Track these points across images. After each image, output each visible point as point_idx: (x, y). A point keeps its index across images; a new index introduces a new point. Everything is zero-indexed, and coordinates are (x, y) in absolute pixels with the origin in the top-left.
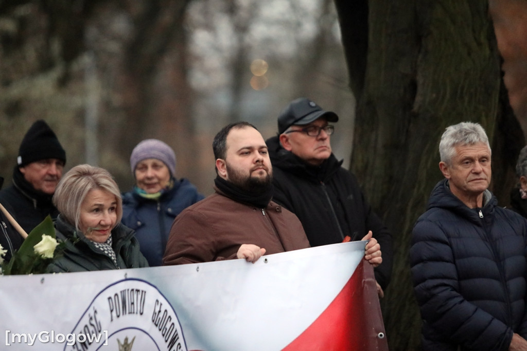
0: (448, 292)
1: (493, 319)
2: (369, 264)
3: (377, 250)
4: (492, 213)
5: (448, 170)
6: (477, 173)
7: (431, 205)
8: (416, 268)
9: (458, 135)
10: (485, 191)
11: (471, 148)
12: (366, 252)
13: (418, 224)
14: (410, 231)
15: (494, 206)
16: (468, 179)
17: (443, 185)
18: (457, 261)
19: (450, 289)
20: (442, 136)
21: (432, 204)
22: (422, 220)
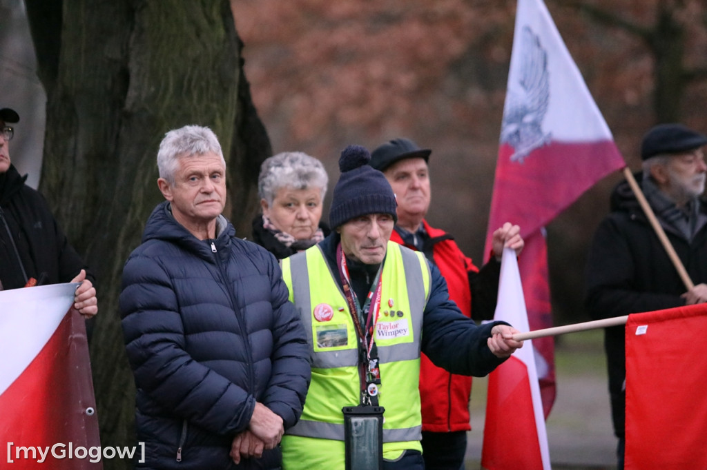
0: (171, 350)
1: (229, 384)
2: (79, 315)
3: (92, 296)
4: (227, 246)
5: (170, 189)
6: (207, 193)
7: (148, 237)
8: (127, 319)
9: (182, 142)
10: (219, 217)
11: (200, 159)
12: (76, 299)
13: (130, 261)
14: (121, 271)
15: (231, 237)
16: (197, 200)
17: (163, 209)
18: (184, 310)
19: (174, 346)
20: (161, 145)
21: (149, 234)
22: (137, 255)
